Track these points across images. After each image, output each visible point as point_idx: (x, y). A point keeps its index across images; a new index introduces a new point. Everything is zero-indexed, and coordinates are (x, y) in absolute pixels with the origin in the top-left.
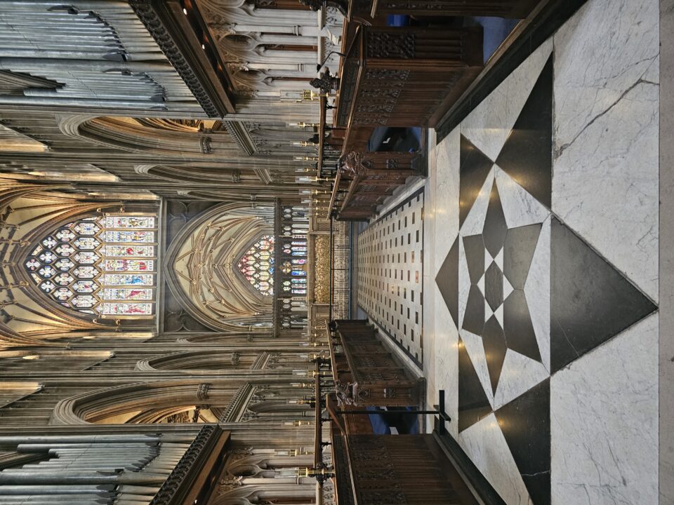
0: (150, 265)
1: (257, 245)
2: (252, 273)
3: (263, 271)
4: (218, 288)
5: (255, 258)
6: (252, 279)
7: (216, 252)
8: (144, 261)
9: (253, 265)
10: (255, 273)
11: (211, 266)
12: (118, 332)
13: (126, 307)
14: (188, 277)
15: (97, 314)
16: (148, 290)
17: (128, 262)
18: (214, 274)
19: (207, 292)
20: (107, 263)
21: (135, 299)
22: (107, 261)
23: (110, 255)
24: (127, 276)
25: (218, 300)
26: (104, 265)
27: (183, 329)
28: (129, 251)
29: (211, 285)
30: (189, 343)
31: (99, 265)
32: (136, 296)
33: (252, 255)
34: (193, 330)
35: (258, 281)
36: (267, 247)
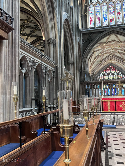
0: (112, 23)
1: (120, 73)
2: (107, 72)
3: (108, 77)
4: (101, 57)
5: (114, 73)
6: (104, 72)
7: (118, 54)
8: (114, 20)
9: (111, 72)
10: (107, 73)
11: (111, 53)
12: (81, 15)
13: (92, 17)
14: (107, 41)
15: (89, 5)
16: (100, 24)
17: (114, 14)
18: (107, 55)
19: (100, 52)
20: (112, 5)
21: (96, 20)
22: (113, 5)
23: (116, 6)
24: (107, 15)
25: (96, 57)
26: (111, 4)
27: (83, 41)
28: (119, 13)
29: (102, 54)
30: (78, 42)
31: (111, 2)
32: (98, 20)
33: (115, 72)
34: (83, 46)
35: (104, 75)
36: (119, 78)
